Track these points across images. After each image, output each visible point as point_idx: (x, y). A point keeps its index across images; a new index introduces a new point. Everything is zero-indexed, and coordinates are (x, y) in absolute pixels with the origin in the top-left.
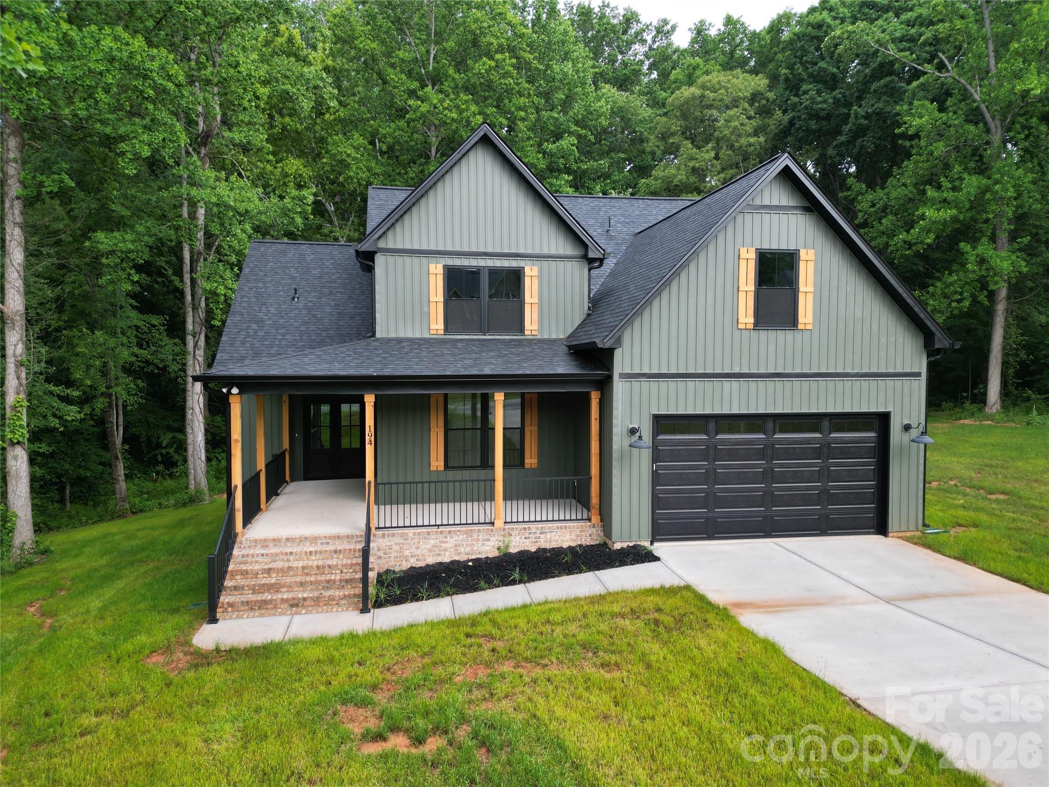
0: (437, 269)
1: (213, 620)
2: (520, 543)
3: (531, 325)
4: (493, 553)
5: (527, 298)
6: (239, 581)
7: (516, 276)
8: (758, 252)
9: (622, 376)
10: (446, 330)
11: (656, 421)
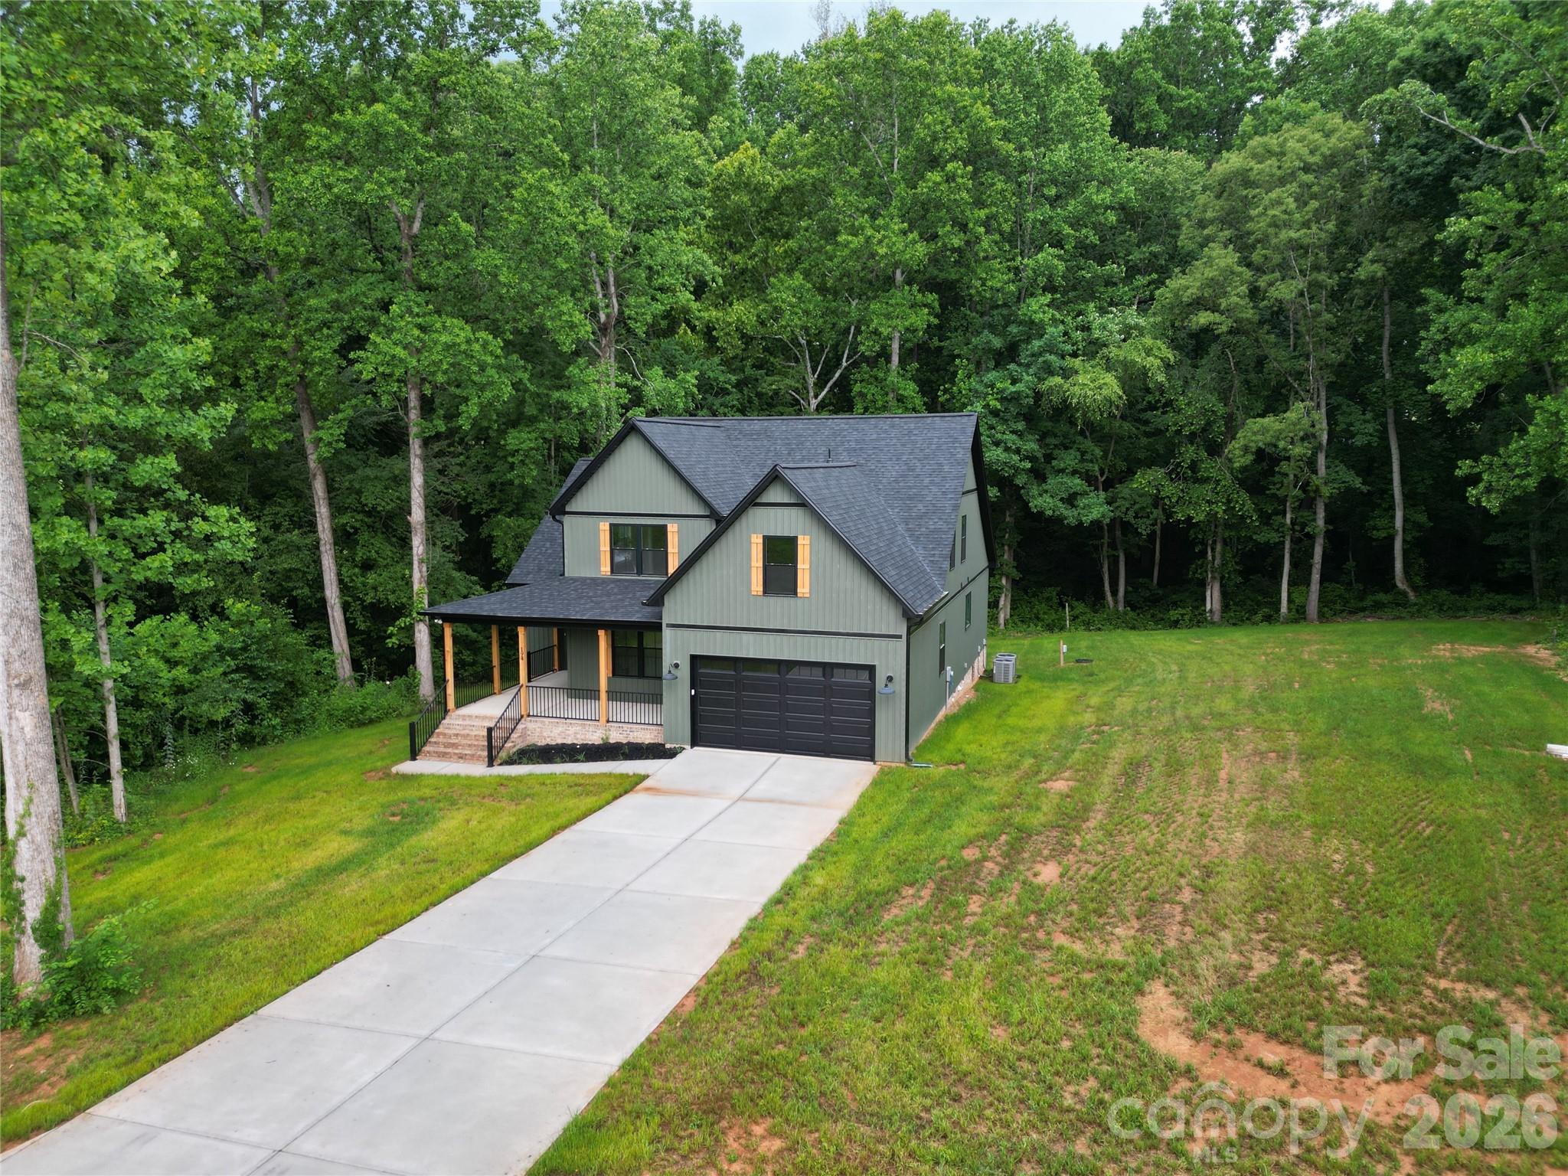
0: (604, 526)
1: (414, 758)
2: (616, 736)
4: (598, 742)
5: (670, 550)
6: (441, 739)
7: (663, 529)
8: (765, 537)
9: (668, 625)
10: (612, 571)
11: (694, 659)
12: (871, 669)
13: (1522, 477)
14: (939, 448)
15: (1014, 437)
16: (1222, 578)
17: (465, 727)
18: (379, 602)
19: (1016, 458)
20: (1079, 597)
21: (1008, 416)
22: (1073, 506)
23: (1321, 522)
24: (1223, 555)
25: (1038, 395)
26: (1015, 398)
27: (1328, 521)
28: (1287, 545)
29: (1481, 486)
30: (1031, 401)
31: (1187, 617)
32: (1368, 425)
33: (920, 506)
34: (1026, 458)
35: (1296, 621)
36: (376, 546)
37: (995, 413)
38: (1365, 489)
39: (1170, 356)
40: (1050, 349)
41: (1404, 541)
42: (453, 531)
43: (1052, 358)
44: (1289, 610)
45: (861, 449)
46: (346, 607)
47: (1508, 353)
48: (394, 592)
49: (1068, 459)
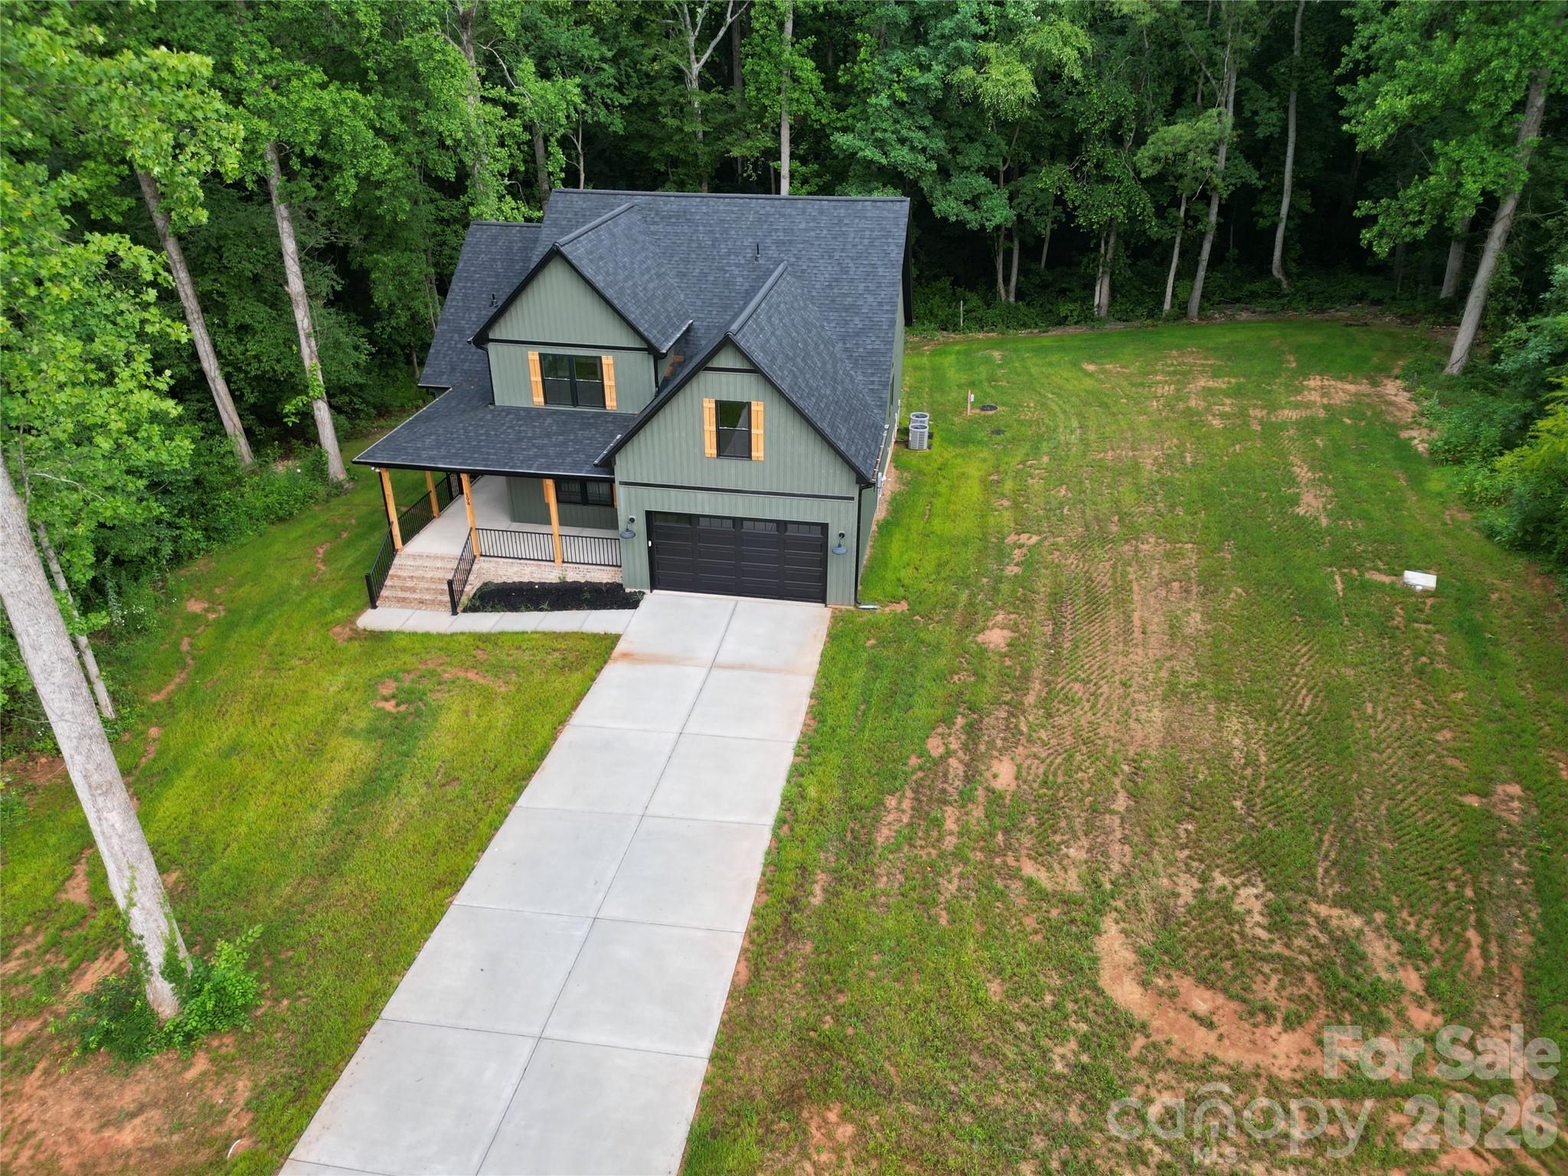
0: (533, 355)
1: (374, 607)
2: (574, 575)
3: (611, 403)
4: (556, 581)
5: (606, 382)
6: (397, 582)
7: (597, 361)
8: (717, 402)
9: (622, 483)
10: (546, 402)
11: (650, 515)
12: (824, 527)
13: (1415, 224)
14: (871, 244)
15: (921, 134)
16: (1112, 274)
17: (418, 568)
18: (265, 372)
19: (921, 158)
20: (972, 288)
21: (914, 109)
22: (976, 207)
23: (1213, 218)
24: (1115, 251)
25: (947, 87)
26: (924, 89)
27: (1219, 214)
28: (1178, 240)
29: (1376, 229)
30: (940, 94)
31: (1075, 313)
32: (1273, 115)
33: (857, 320)
34: (933, 157)
35: (1177, 319)
36: (249, 310)
37: (901, 104)
38: (1260, 184)
39: (1087, 46)
40: (961, 32)
41: (1286, 227)
42: (329, 280)
43: (963, 44)
44: (1172, 306)
45: (790, 242)
46: (228, 379)
47: (1426, 97)
48: (278, 361)
49: (974, 155)
